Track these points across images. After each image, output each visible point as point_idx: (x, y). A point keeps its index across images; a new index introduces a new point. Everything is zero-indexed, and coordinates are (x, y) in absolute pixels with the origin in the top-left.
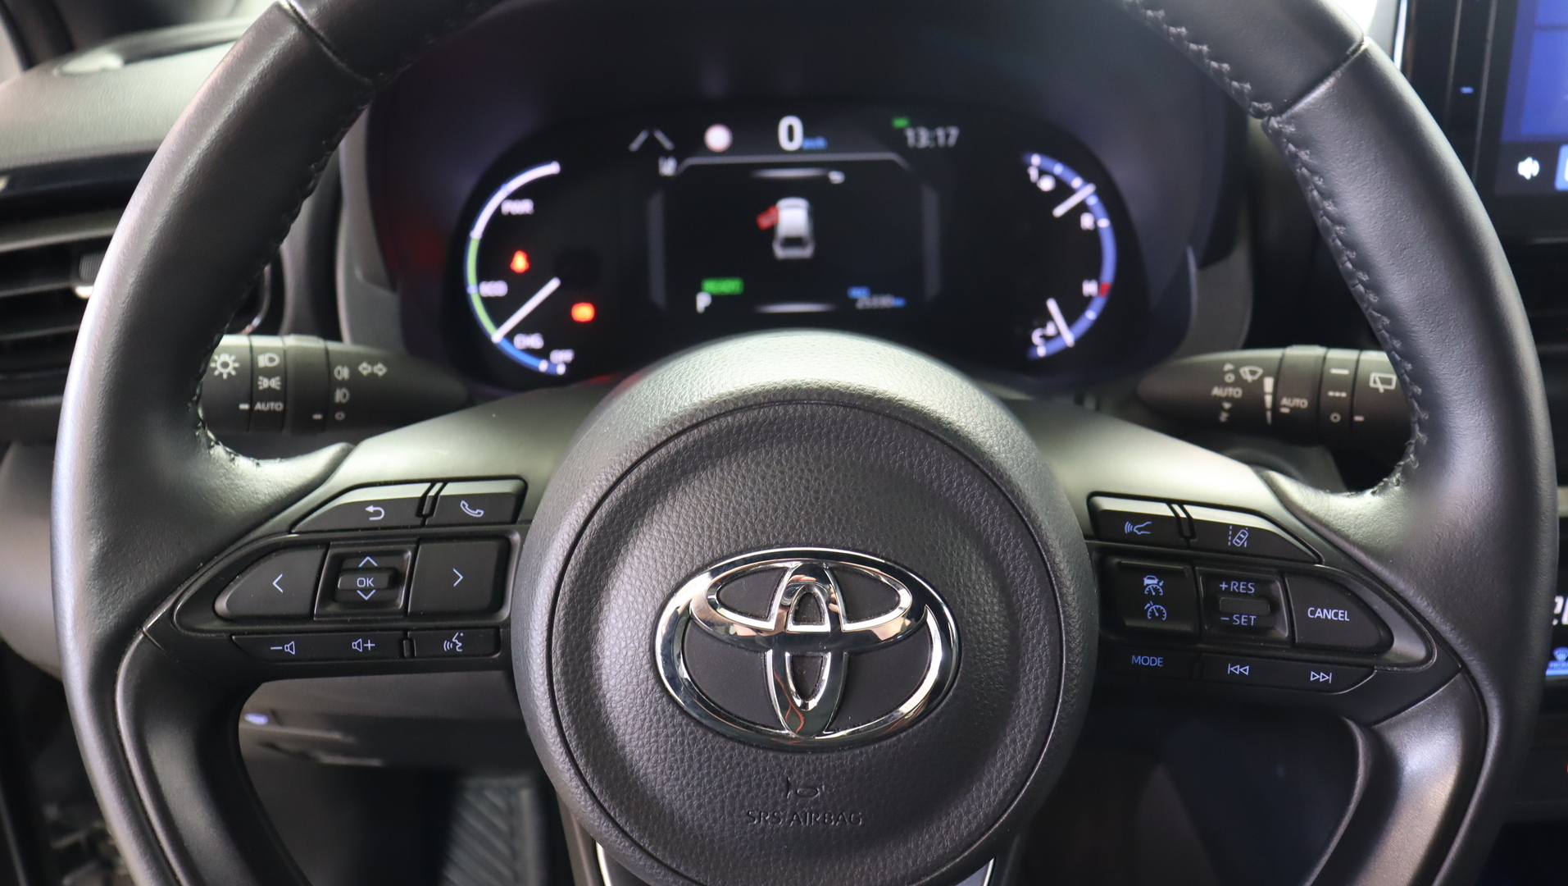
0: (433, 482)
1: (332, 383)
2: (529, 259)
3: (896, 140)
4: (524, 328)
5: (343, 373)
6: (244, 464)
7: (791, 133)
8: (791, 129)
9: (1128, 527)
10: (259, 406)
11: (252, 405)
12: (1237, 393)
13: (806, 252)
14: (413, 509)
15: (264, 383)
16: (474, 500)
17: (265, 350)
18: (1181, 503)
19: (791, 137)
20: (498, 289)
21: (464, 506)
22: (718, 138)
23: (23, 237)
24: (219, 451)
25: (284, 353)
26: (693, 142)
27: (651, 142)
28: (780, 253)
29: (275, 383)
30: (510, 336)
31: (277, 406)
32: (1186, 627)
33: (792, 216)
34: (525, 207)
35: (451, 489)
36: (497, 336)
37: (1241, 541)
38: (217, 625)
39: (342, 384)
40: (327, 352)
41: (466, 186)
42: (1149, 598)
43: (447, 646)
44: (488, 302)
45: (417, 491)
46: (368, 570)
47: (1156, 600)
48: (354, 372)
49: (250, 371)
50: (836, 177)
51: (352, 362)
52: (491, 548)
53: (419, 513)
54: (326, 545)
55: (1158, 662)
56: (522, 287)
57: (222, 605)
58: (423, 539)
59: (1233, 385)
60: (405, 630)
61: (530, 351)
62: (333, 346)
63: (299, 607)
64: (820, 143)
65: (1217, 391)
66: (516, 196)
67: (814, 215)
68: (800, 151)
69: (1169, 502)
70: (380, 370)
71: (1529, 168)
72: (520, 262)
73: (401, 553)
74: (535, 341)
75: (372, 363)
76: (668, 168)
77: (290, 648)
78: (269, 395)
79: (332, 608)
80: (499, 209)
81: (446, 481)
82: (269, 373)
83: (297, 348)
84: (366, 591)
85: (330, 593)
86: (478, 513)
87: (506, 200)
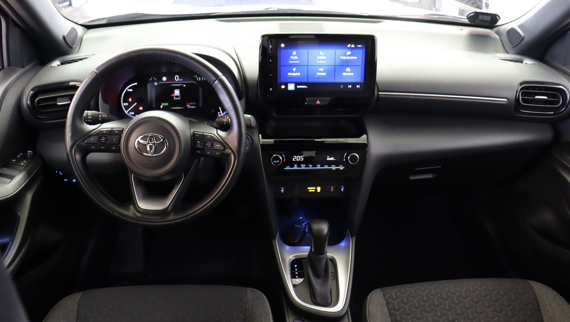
0: (112, 128)
1: (99, 118)
2: (131, 99)
3: (195, 79)
4: (131, 111)
5: (100, 116)
6: (88, 125)
7: (177, 78)
8: (177, 77)
9: (196, 135)
10: (88, 121)
11: (87, 120)
12: (226, 120)
13: (179, 98)
14: (109, 131)
15: (89, 117)
16: (117, 130)
17: (89, 113)
18: (204, 133)
19: (177, 79)
20: (126, 104)
21: (116, 131)
22: (164, 79)
23: (49, 95)
24: (85, 124)
25: (92, 113)
26: (160, 79)
27: (153, 79)
28: (175, 99)
29: (91, 117)
30: (129, 112)
31: (91, 121)
32: (202, 147)
33: (177, 92)
34: (131, 90)
35: (114, 129)
36: (126, 112)
37: (209, 137)
38: (85, 144)
39: (100, 118)
40: (98, 113)
41: (121, 86)
42: (198, 144)
43: (113, 148)
44: (124, 106)
45: (110, 129)
46: (103, 138)
47: (199, 144)
48: (102, 116)
49: (87, 115)
50: (185, 86)
51: (102, 115)
52: (119, 136)
53: (110, 132)
54: (98, 135)
55: (200, 152)
56: (130, 104)
57: (86, 142)
58: (110, 135)
59: (226, 119)
60: (108, 146)
61: (132, 115)
62: (99, 112)
63: (94, 142)
64: (182, 80)
65: (224, 120)
66: (129, 88)
67: (180, 92)
68: (178, 81)
69: (202, 132)
70: (106, 116)
71: (283, 87)
72: (130, 100)
73: (107, 137)
74: (133, 113)
75: (105, 115)
76: (156, 84)
77: (94, 147)
78: (90, 119)
79: (99, 143)
80: (127, 90)
81: (113, 128)
82: (90, 116)
83: (94, 113)
84: (103, 141)
85: (99, 141)
86: (117, 132)
87: (128, 89)
